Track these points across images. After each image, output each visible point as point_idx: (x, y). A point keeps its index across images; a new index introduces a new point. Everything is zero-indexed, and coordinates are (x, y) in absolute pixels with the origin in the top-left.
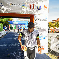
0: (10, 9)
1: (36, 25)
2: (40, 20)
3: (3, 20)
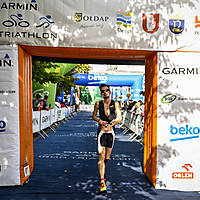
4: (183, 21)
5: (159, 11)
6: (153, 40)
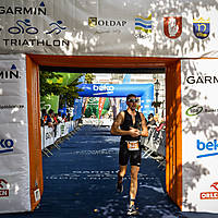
0: (92, 41)
1: (193, 99)
2: (207, 79)
3: (60, 81)
6: (178, 47)
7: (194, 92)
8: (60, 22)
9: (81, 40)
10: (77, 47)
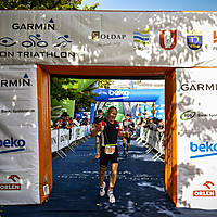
0: (95, 53)
1: (187, 105)
4: (200, 37)
5: (179, 29)
6: (174, 58)
7: (189, 99)
8: (67, 36)
9: (86, 52)
10: (82, 58)
